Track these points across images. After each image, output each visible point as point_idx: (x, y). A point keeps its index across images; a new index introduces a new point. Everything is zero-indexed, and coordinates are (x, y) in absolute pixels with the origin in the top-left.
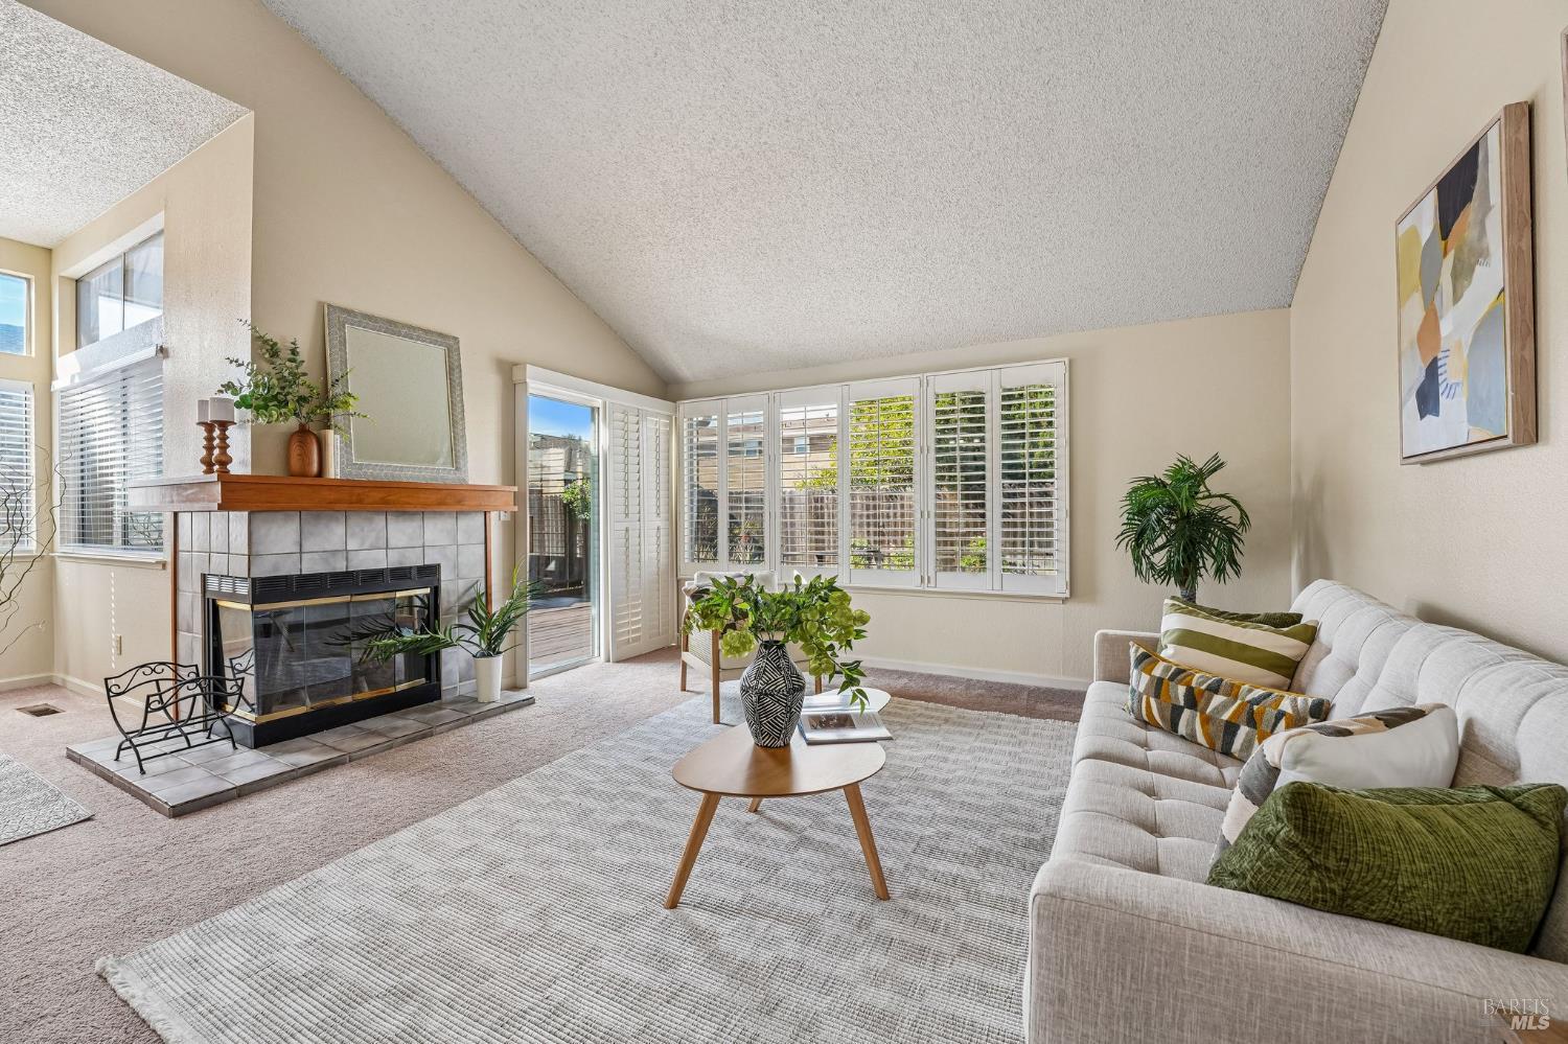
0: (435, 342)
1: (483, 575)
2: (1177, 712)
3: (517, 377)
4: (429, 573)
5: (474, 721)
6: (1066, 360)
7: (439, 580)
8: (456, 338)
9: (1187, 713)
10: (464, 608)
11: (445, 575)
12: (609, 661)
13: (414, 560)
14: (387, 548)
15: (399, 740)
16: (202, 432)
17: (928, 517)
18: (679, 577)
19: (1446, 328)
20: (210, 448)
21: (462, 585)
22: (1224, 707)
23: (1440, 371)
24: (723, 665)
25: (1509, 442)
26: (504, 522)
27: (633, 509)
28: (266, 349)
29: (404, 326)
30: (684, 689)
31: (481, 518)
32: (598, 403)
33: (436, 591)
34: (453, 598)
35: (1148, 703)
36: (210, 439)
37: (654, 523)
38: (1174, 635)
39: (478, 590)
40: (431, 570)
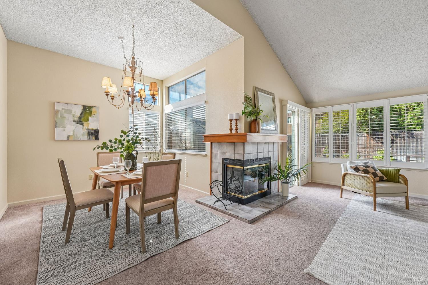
0: (271, 95)
1: (278, 159)
3: (284, 103)
5: (289, 202)
7: (271, 161)
8: (274, 94)
10: (275, 169)
12: (299, 185)
13: (267, 156)
14: (264, 152)
15: (278, 206)
16: (229, 122)
18: (312, 161)
20: (231, 126)
21: (274, 162)
26: (281, 145)
27: (304, 141)
28: (247, 99)
30: (341, 197)
31: (277, 144)
33: (270, 163)
34: (273, 166)
36: (231, 124)
37: (307, 145)
39: (277, 164)
40: (270, 158)
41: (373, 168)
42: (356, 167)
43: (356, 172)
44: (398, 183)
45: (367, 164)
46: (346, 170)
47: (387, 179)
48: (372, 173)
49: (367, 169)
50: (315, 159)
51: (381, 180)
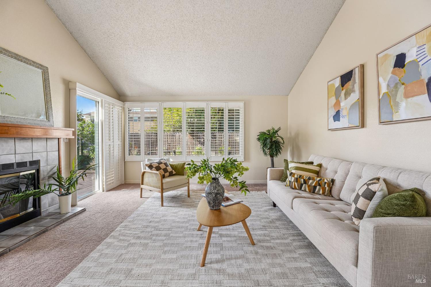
0: (38, 68)
1: (58, 163)
2: (302, 185)
3: (71, 86)
4: (35, 163)
5: (64, 222)
6: (244, 102)
7: (39, 166)
8: (47, 68)
9: (304, 185)
10: (50, 177)
11: (42, 164)
12: (104, 191)
13: (28, 159)
14: (15, 154)
15: (33, 236)
17: (209, 141)
18: (125, 161)
19: (342, 104)
21: (49, 168)
22: (313, 183)
23: (340, 113)
24: (164, 188)
25: (360, 127)
26: (65, 142)
27: (112, 138)
29: (24, 58)
30: (141, 197)
31: (57, 141)
32: (99, 99)
33: (38, 171)
34: (46, 174)
35: (295, 184)
37: (117, 143)
38: (294, 168)
39: (55, 170)
40: (37, 162)
41: (166, 164)
42: (150, 164)
43: (150, 169)
44: (183, 175)
45: (161, 161)
46: (145, 168)
47: (176, 173)
48: (163, 169)
49: (160, 165)
50: (128, 158)
51: (171, 175)
